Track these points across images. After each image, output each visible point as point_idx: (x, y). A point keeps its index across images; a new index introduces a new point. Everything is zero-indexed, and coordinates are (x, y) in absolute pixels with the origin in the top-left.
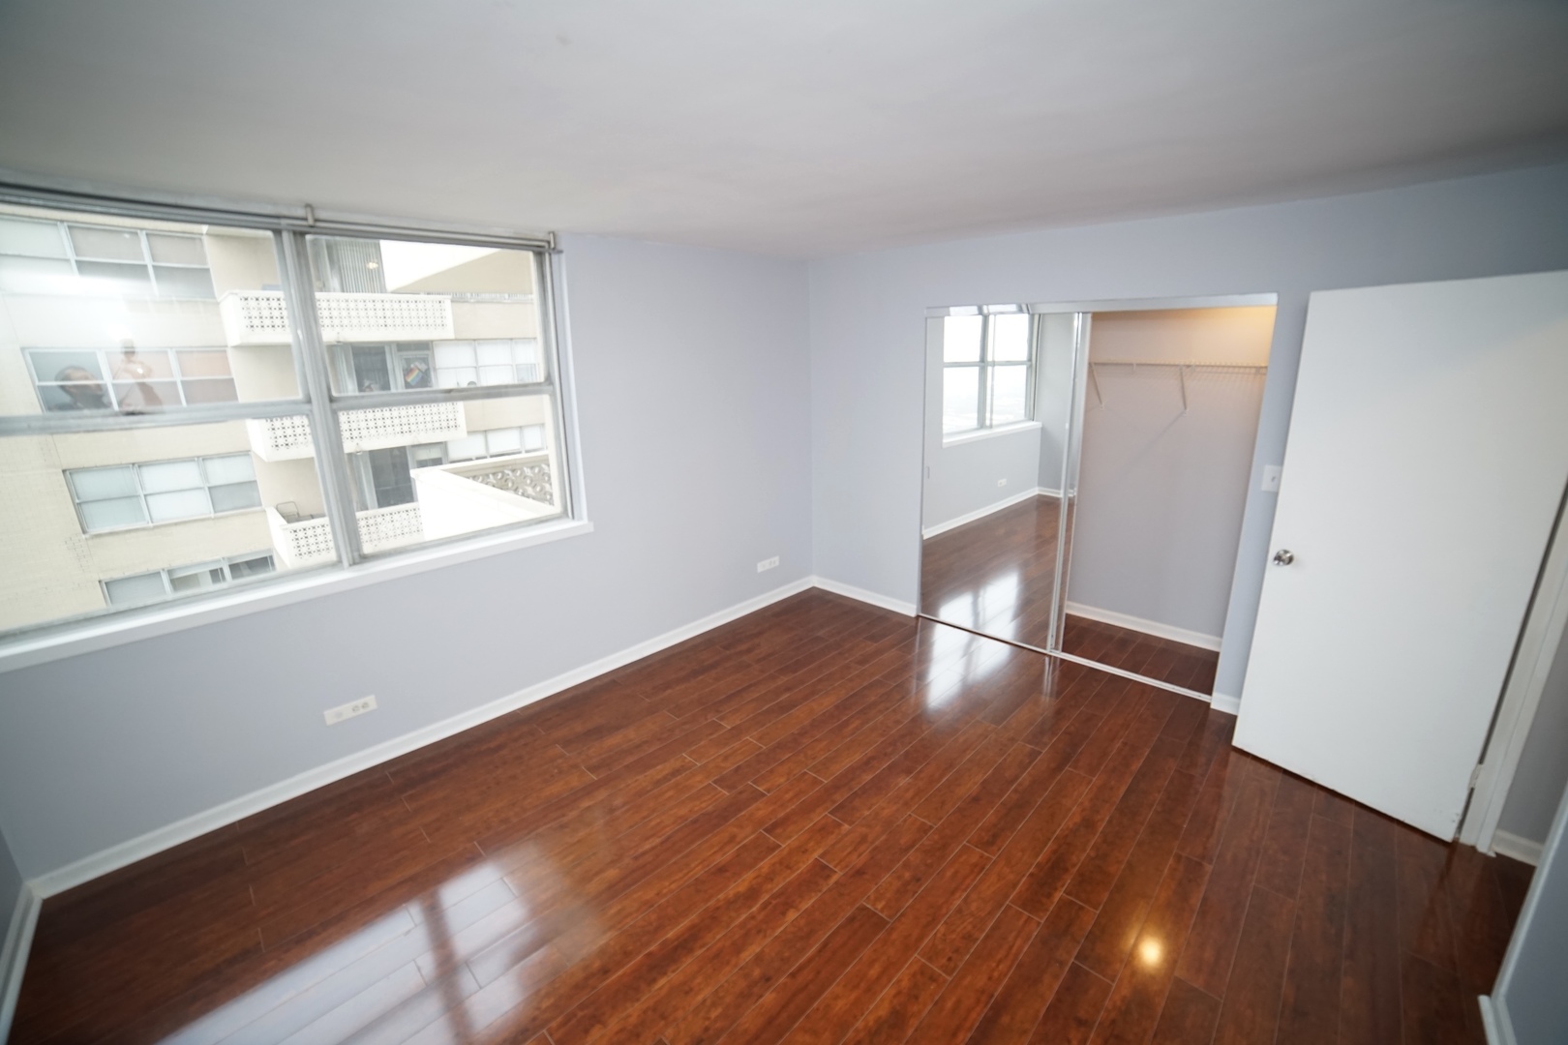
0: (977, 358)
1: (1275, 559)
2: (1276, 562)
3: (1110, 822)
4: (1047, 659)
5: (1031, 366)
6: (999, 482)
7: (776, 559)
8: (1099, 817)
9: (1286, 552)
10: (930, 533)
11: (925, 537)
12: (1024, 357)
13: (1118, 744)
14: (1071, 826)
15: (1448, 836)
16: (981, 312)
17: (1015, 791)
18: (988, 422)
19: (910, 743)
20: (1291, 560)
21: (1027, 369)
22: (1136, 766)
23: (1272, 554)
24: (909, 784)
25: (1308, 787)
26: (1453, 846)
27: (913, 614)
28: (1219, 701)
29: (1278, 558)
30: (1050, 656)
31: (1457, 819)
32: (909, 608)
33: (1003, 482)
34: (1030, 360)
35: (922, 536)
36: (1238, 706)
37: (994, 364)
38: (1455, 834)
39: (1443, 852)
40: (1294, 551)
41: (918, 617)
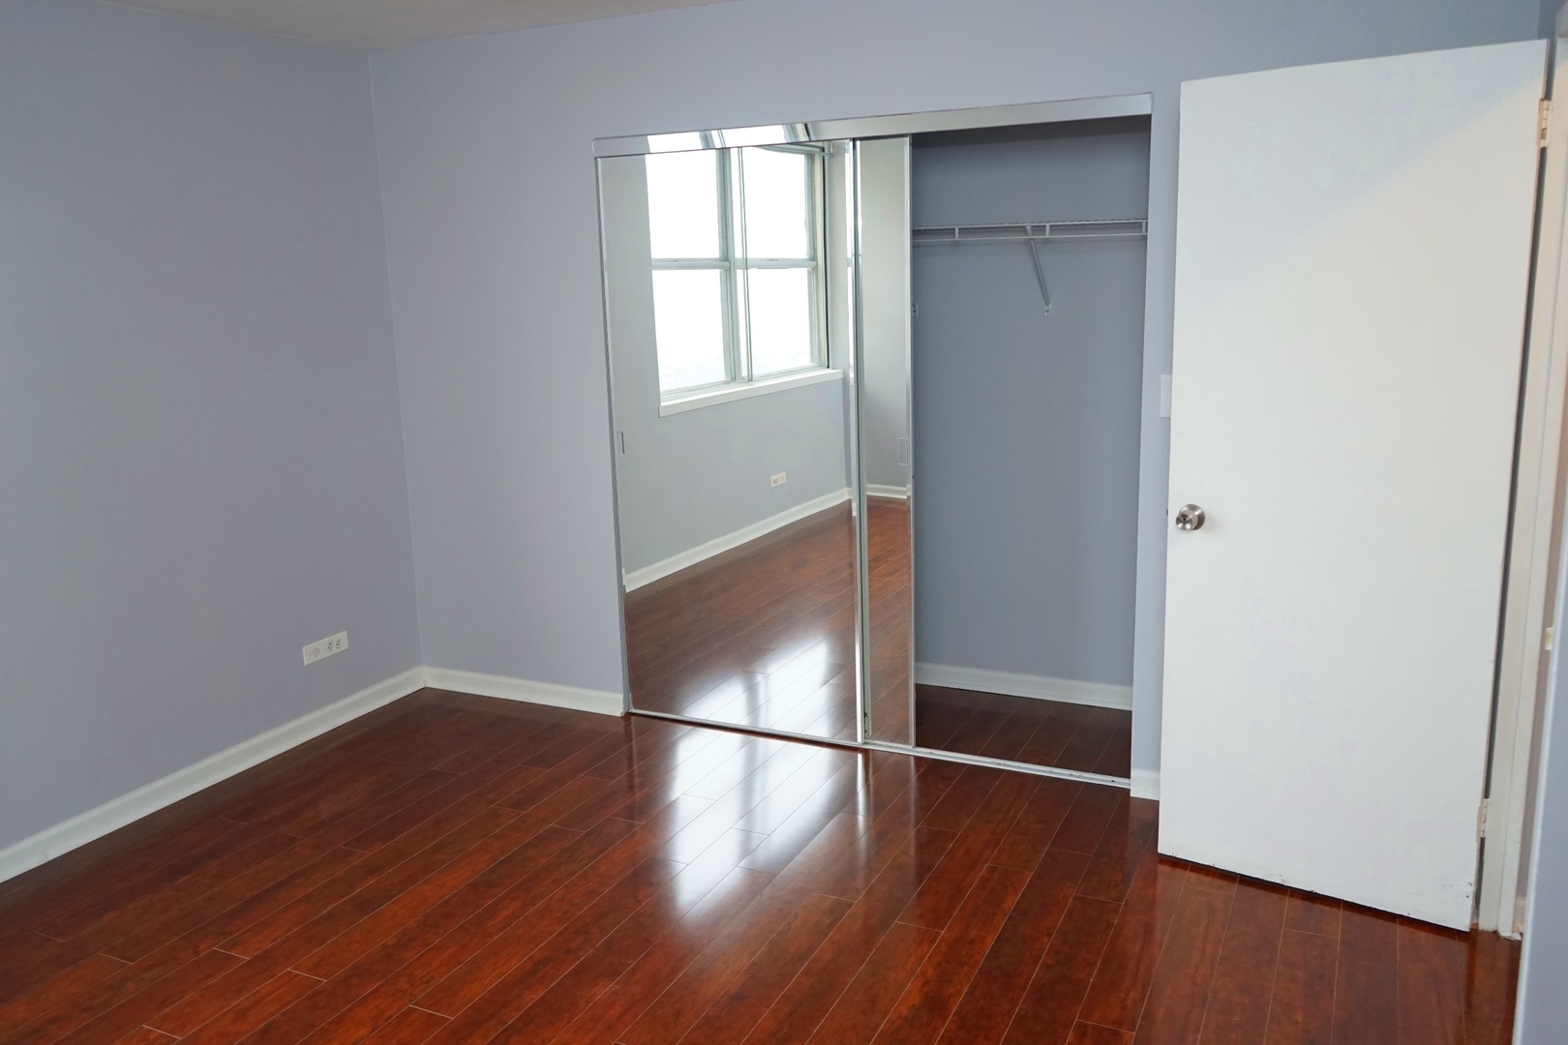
0: (714, 252)
1: (1178, 521)
2: (1180, 525)
3: (971, 993)
4: (860, 756)
5: (815, 269)
6: (773, 478)
7: (343, 636)
8: (952, 990)
9: (1193, 508)
10: (635, 581)
11: (628, 590)
12: (802, 251)
13: (982, 872)
14: (904, 1013)
15: (1463, 925)
16: (708, 145)
17: (807, 972)
18: (744, 373)
19: (614, 925)
20: (1200, 521)
21: (809, 272)
22: (1011, 902)
23: (1173, 515)
24: (614, 993)
25: (1275, 897)
26: (1470, 938)
27: (618, 711)
28: (1139, 785)
29: (1182, 519)
30: (865, 752)
31: (1471, 890)
32: (609, 701)
33: (780, 478)
34: (813, 258)
35: (621, 587)
36: (1157, 783)
37: (746, 265)
38: (1472, 918)
39: (1460, 948)
40: (1205, 506)
41: (628, 716)
